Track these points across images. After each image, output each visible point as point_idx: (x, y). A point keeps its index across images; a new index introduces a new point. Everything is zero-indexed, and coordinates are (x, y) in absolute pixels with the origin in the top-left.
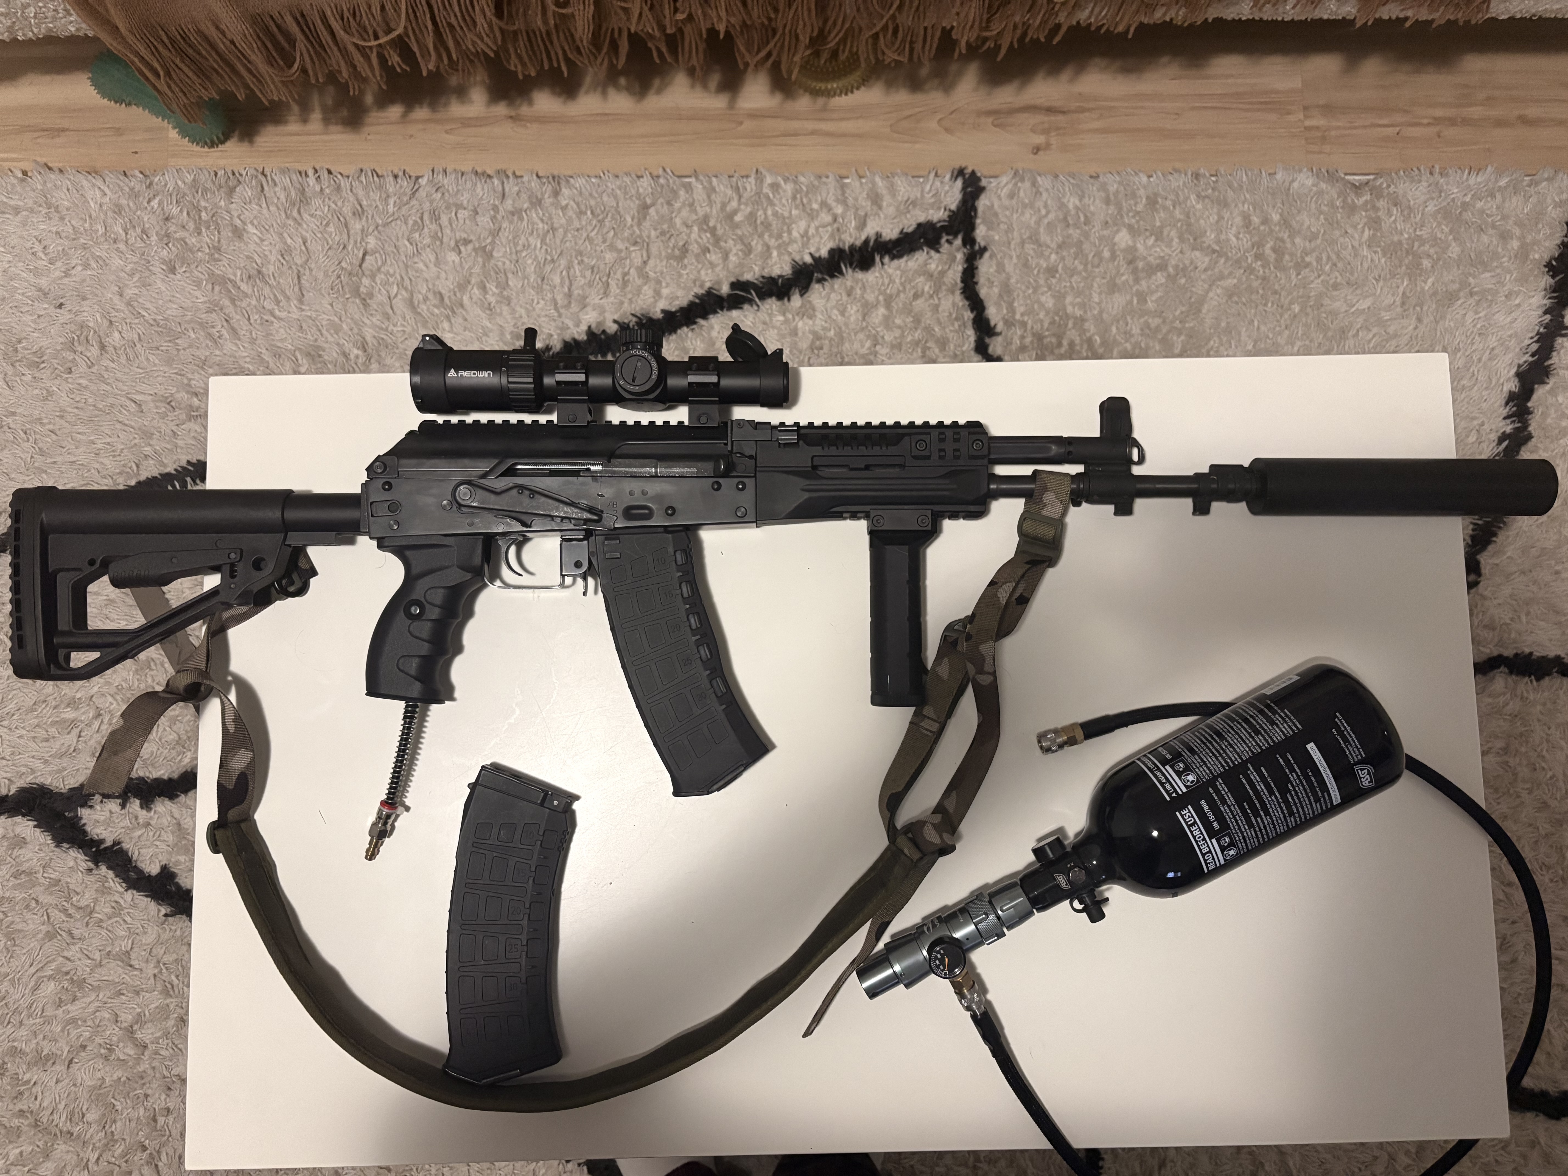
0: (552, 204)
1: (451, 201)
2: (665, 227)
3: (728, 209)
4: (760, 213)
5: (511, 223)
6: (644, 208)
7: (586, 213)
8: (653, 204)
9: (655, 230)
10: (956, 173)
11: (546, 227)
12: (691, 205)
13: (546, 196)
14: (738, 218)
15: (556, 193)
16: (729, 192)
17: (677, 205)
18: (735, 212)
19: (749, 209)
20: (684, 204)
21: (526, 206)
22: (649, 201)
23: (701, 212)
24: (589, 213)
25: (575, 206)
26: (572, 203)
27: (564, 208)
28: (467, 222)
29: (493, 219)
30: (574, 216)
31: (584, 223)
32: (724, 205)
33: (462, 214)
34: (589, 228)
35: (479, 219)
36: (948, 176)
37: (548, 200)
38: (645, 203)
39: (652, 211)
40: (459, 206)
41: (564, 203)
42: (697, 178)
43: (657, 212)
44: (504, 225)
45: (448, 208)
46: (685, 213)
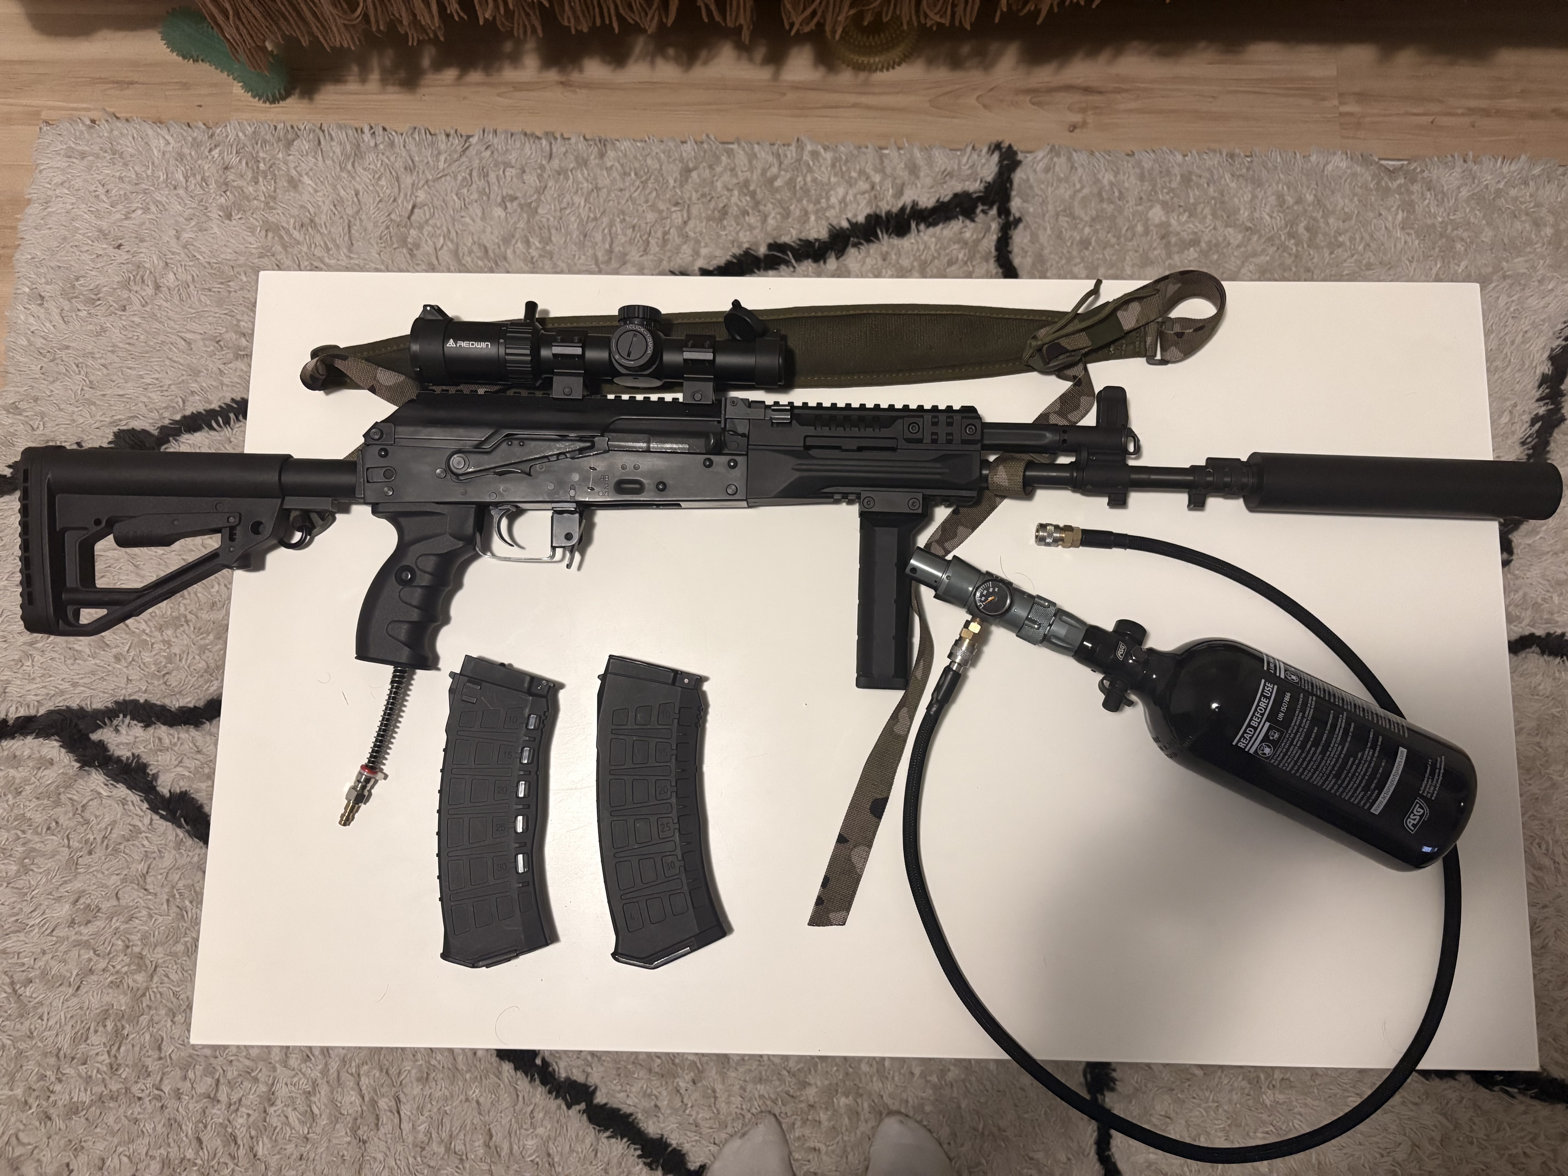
0: (597, 165)
1: (500, 159)
2: (707, 190)
3: (768, 174)
4: (799, 179)
5: (557, 182)
6: (687, 171)
7: (630, 175)
8: (695, 168)
9: (697, 192)
10: (993, 147)
11: (590, 186)
12: (732, 170)
13: (593, 157)
14: (778, 183)
15: (602, 155)
16: (770, 159)
17: (719, 169)
18: (775, 178)
19: (788, 176)
20: (725, 169)
21: (572, 166)
22: (691, 165)
23: (742, 177)
24: (633, 174)
25: (619, 168)
26: (617, 164)
27: (609, 169)
28: (514, 179)
29: (540, 176)
30: (618, 177)
31: (627, 184)
32: (764, 171)
33: (510, 172)
34: (633, 189)
35: (525, 177)
36: (985, 150)
37: (593, 161)
38: (687, 166)
39: (694, 174)
40: (507, 165)
41: (609, 164)
42: (739, 144)
43: (699, 176)
44: (550, 184)
45: (496, 165)
46: (726, 177)
